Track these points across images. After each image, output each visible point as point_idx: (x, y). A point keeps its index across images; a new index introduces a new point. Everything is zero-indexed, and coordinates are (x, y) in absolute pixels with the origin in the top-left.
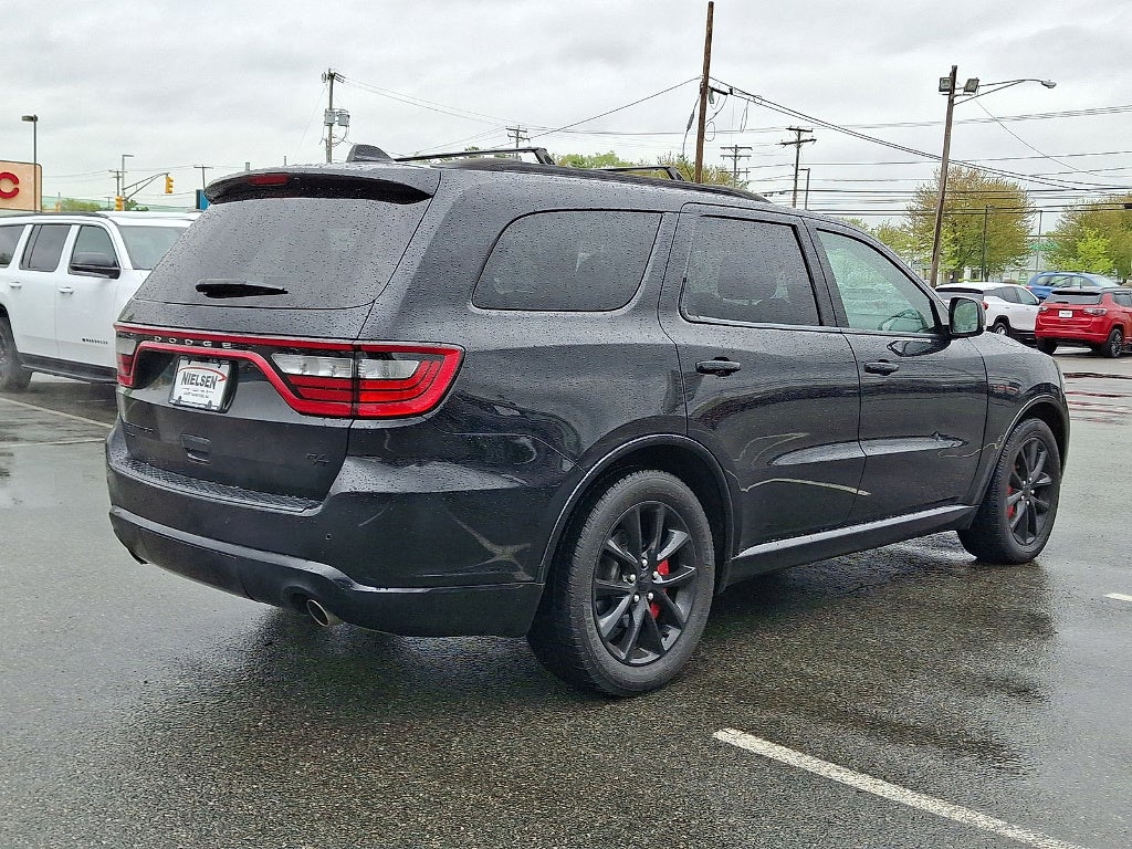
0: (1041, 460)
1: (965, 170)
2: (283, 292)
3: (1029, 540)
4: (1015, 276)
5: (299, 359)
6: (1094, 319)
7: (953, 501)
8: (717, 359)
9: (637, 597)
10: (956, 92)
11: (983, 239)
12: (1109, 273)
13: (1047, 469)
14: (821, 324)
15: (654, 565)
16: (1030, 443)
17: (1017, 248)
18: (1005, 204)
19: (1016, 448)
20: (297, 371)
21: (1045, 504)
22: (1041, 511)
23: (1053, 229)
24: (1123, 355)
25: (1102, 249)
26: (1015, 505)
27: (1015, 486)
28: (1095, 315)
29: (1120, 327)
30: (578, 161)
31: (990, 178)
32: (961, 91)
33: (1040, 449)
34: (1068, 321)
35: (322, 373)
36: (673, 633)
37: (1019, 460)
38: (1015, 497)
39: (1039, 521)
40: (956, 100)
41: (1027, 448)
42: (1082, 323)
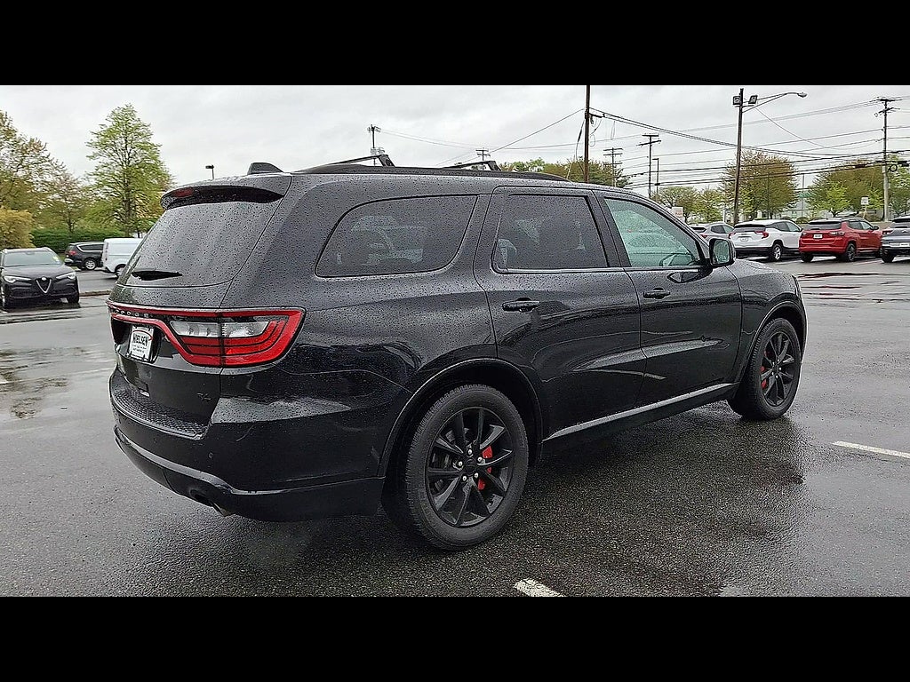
0: (786, 347)
1: (754, 152)
2: (178, 275)
3: (779, 402)
4: (789, 214)
5: (187, 325)
6: (836, 239)
7: (720, 381)
8: (520, 299)
9: (465, 477)
10: (744, 104)
11: (768, 194)
12: (848, 208)
13: (790, 351)
14: (609, 267)
15: (477, 453)
16: (777, 335)
17: (789, 197)
18: (780, 171)
19: (766, 341)
20: (187, 333)
21: (791, 376)
22: (786, 381)
23: (811, 184)
24: (855, 260)
25: (842, 194)
26: (768, 380)
27: (767, 366)
28: (838, 235)
29: (854, 242)
30: (520, 166)
31: (770, 156)
32: (747, 104)
33: (784, 338)
34: (821, 241)
35: (202, 334)
36: (497, 499)
37: (769, 348)
38: (766, 374)
39: (786, 388)
40: (744, 109)
41: (775, 340)
42: (830, 241)
